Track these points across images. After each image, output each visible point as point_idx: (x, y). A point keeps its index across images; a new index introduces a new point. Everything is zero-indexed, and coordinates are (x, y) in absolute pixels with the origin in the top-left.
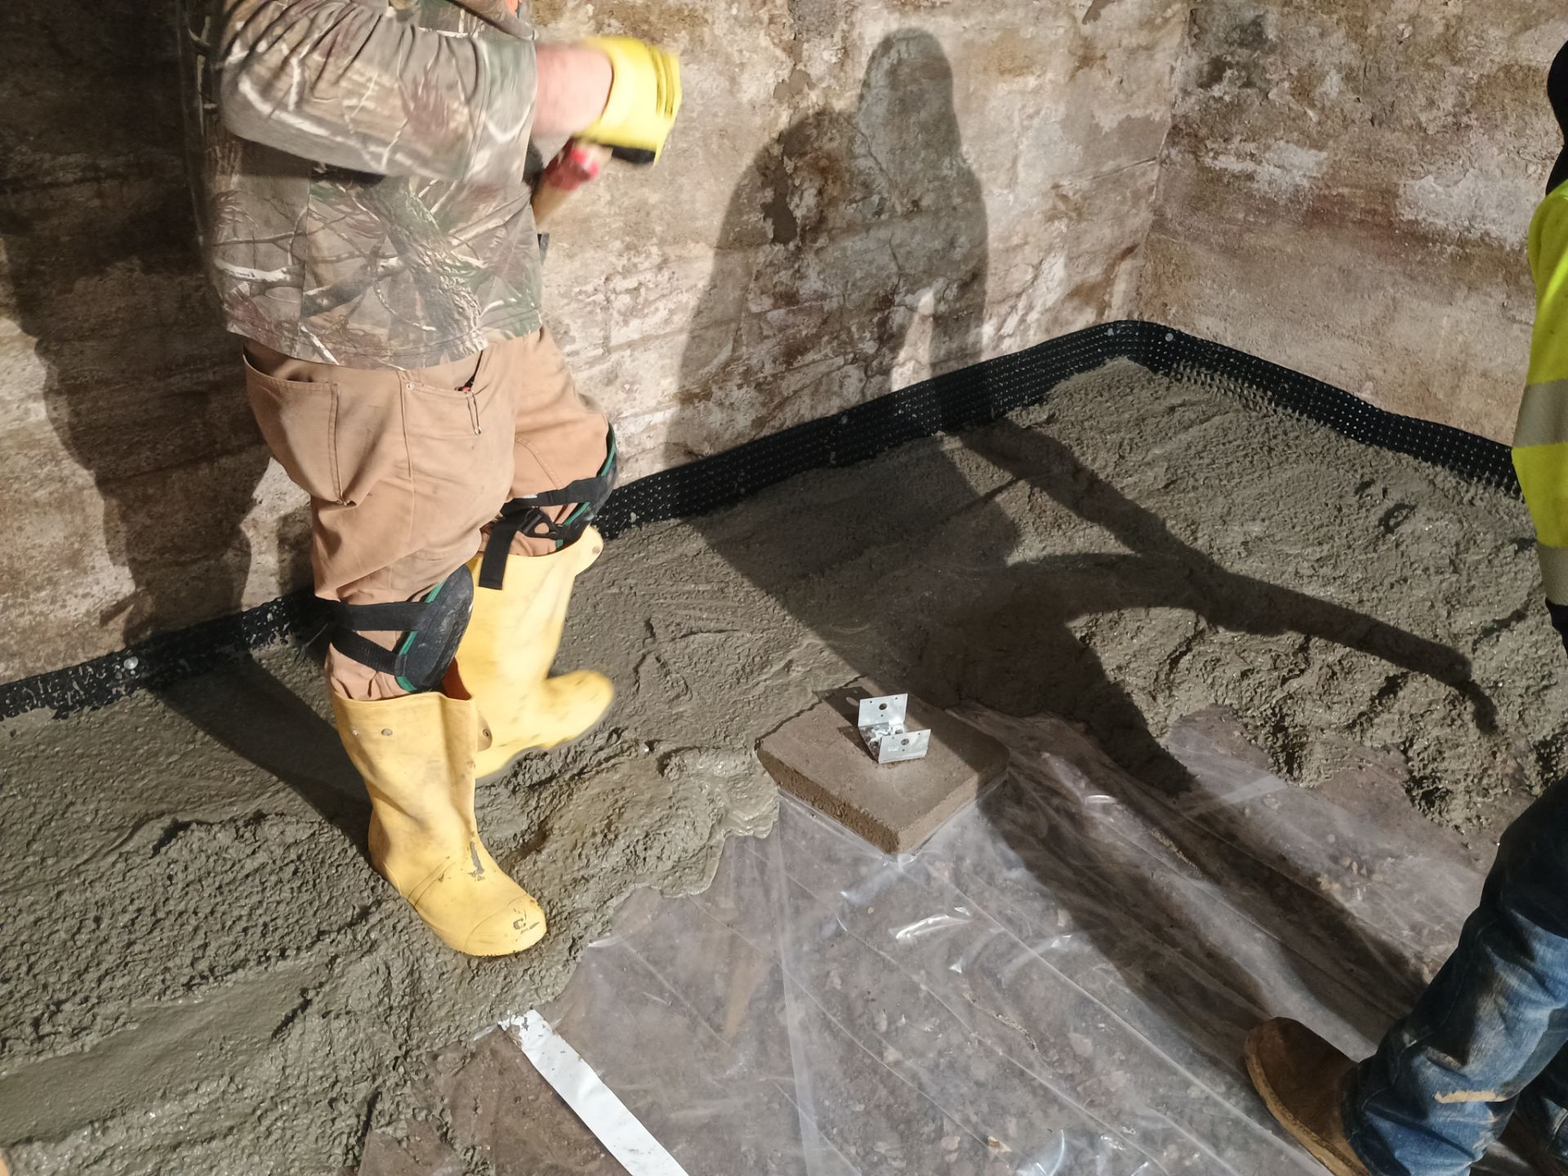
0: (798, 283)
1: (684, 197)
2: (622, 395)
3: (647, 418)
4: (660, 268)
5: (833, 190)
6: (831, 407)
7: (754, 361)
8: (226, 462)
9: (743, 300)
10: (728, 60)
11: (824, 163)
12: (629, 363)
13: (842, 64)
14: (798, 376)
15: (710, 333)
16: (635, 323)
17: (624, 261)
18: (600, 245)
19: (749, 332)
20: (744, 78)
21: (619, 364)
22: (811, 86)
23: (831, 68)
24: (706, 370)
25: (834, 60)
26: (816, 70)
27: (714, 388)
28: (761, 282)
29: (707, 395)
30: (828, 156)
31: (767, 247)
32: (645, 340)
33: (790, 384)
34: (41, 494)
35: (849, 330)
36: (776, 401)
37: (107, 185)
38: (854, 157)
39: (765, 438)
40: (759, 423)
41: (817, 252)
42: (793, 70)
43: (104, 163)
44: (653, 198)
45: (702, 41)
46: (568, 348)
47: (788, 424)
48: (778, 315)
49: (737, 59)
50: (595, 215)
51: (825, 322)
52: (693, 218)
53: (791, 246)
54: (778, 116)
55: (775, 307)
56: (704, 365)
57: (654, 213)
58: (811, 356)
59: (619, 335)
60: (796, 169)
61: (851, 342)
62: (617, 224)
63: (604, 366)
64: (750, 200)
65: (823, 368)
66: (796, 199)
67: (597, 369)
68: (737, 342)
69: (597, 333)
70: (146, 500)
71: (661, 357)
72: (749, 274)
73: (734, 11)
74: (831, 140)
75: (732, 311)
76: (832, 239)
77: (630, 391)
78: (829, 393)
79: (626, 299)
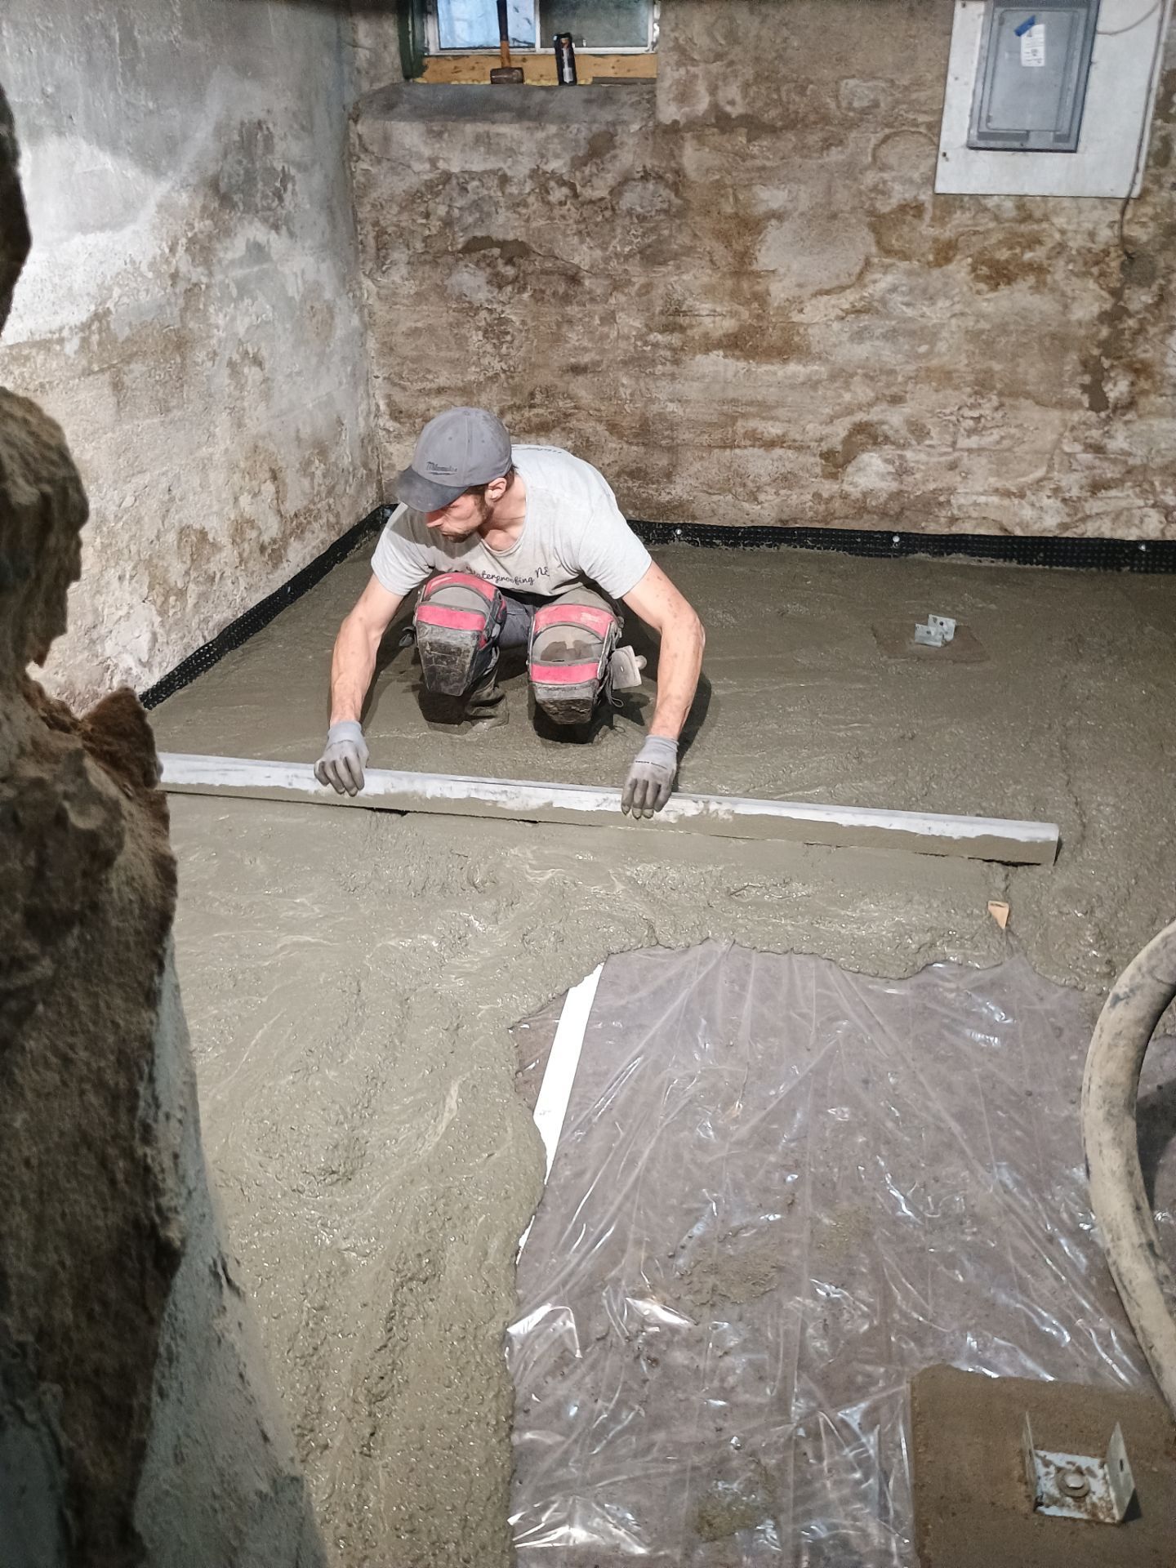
0: (1106, 441)
1: (1020, 370)
2: (959, 479)
3: (975, 497)
4: (997, 409)
5: (1144, 384)
6: (1132, 535)
7: (1063, 484)
8: (737, 451)
9: (1059, 442)
10: (1063, 294)
11: (1138, 366)
12: (966, 461)
13: (1157, 305)
14: (1100, 503)
15: (1028, 457)
16: (975, 438)
17: (972, 400)
18: (957, 388)
19: (1061, 463)
20: (1075, 306)
21: (960, 459)
22: (1130, 316)
23: (1147, 308)
24: (1023, 479)
25: (1150, 301)
26: (1134, 306)
27: (1028, 493)
28: (1075, 433)
29: (1022, 496)
30: (1142, 362)
31: (1081, 412)
32: (980, 450)
33: (1093, 506)
34: (663, 442)
35: (1152, 484)
36: (1080, 515)
37: (718, 319)
38: (1168, 366)
39: (1067, 538)
40: (1064, 526)
41: (1127, 423)
42: (1115, 305)
43: (718, 309)
44: (997, 367)
45: (1045, 283)
46: (928, 442)
47: (1089, 534)
48: (1088, 457)
49: (1070, 293)
50: (956, 371)
51: (1129, 472)
52: (1025, 383)
53: (1103, 414)
54: (1099, 331)
55: (1085, 451)
56: (1023, 476)
57: (997, 376)
58: (1113, 493)
59: (964, 442)
60: (1112, 367)
61: (1154, 492)
62: (970, 378)
63: (950, 458)
64: (1071, 381)
65: (1123, 504)
66: (1110, 386)
67: (943, 459)
68: (1050, 468)
69: (949, 439)
70: (702, 458)
71: (991, 462)
72: (1065, 426)
73: (1071, 267)
74: (1145, 351)
75: (1049, 446)
76: (1140, 416)
77: (965, 478)
78: (1129, 524)
79: (971, 423)
